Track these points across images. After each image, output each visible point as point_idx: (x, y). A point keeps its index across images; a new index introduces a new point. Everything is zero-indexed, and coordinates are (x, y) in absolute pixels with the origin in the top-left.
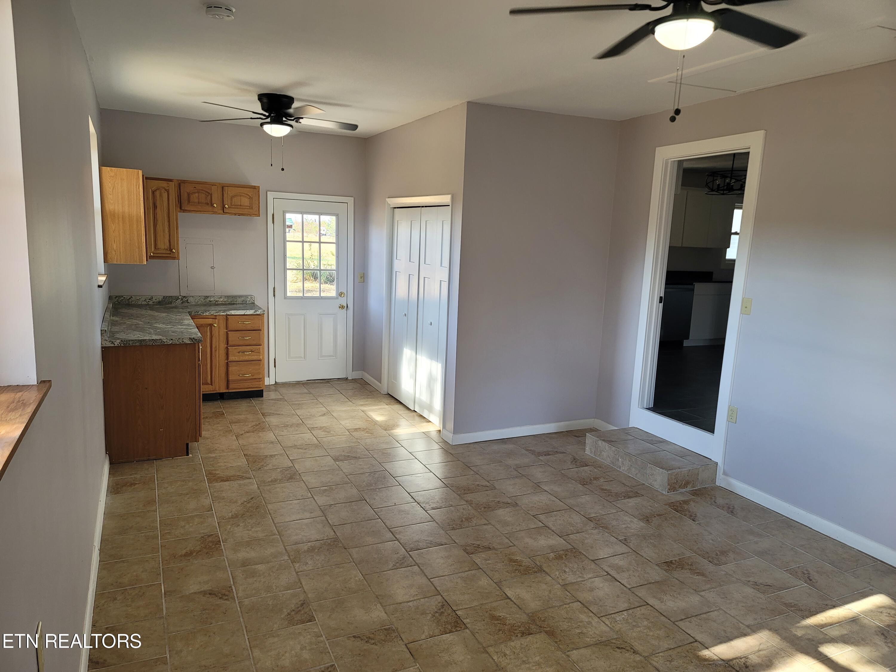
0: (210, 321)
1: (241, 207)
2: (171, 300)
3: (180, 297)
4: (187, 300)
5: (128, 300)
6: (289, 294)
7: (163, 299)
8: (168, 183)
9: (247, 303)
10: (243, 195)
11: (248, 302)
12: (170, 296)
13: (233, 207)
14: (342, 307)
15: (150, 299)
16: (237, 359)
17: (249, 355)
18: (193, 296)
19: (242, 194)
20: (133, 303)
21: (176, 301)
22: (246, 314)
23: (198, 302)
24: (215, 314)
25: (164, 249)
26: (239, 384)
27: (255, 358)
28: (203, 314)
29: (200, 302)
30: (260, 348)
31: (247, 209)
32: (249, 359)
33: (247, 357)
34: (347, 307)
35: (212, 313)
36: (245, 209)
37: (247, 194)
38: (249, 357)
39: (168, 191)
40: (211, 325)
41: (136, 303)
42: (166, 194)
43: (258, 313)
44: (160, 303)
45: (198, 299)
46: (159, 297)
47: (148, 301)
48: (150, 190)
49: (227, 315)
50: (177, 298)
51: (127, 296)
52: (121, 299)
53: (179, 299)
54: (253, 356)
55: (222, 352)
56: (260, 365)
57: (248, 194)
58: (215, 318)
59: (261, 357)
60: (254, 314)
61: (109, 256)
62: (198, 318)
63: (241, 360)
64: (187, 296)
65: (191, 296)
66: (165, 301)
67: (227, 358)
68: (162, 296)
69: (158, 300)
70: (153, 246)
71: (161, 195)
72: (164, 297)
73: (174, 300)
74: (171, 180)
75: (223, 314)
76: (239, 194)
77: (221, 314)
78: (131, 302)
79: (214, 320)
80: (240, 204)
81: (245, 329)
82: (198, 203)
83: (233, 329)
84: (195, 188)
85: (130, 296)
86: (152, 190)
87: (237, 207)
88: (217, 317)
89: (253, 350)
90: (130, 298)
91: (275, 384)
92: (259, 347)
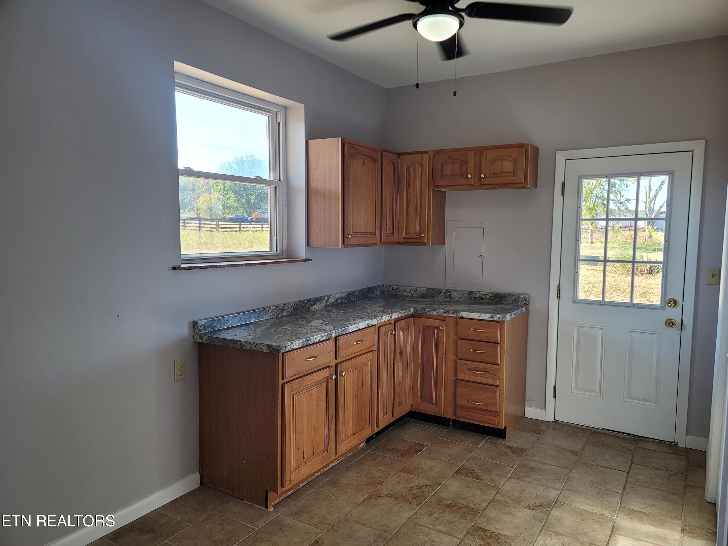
0: (436, 322)
1: (503, 175)
2: (434, 293)
3: (443, 291)
4: (450, 294)
5: (396, 290)
6: (581, 296)
7: (427, 292)
8: (422, 156)
9: (519, 304)
10: (505, 159)
11: (520, 302)
12: (433, 289)
13: (493, 175)
14: (670, 323)
15: (414, 291)
16: (466, 378)
17: (481, 376)
18: (456, 291)
19: (505, 157)
20: (399, 294)
21: (439, 294)
22: (480, 318)
23: (461, 298)
24: (443, 315)
25: (415, 233)
26: (469, 413)
27: (489, 381)
28: (430, 313)
29: (464, 298)
30: (497, 369)
31: (511, 176)
32: (483, 382)
33: (479, 378)
34: (682, 324)
35: (441, 312)
36: (508, 176)
37: (510, 157)
38: (483, 378)
39: (421, 165)
40: (437, 328)
41: (403, 294)
42: (420, 169)
43: (496, 319)
44: (423, 296)
45: (462, 294)
46: (422, 289)
47: (413, 293)
48: (406, 167)
49: (457, 317)
50: (440, 292)
51: (396, 286)
52: (389, 289)
53: (442, 293)
54: (487, 378)
55: (451, 365)
56: (495, 392)
57: (512, 155)
58: (443, 319)
59: (498, 383)
60: (490, 319)
61: (312, 239)
62: (426, 317)
63: (471, 380)
64: (451, 290)
65: (454, 290)
66: (428, 294)
67: (456, 375)
68: (425, 288)
69: (422, 292)
70: (404, 230)
71: (415, 171)
72: (428, 289)
73: (437, 293)
74: (426, 152)
75: (453, 315)
76: (500, 158)
77: (450, 315)
78: (398, 293)
79: (441, 322)
80: (500, 171)
81: (478, 339)
82: (452, 176)
83: (464, 337)
84: (449, 157)
85: (397, 286)
86: (407, 167)
87: (498, 175)
88: (447, 319)
89: (487, 370)
90: (397, 288)
91: (554, 422)
92: (495, 366)
